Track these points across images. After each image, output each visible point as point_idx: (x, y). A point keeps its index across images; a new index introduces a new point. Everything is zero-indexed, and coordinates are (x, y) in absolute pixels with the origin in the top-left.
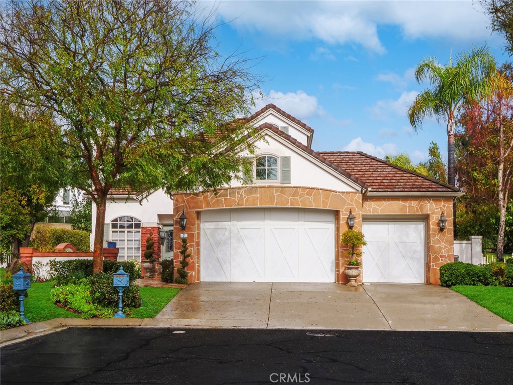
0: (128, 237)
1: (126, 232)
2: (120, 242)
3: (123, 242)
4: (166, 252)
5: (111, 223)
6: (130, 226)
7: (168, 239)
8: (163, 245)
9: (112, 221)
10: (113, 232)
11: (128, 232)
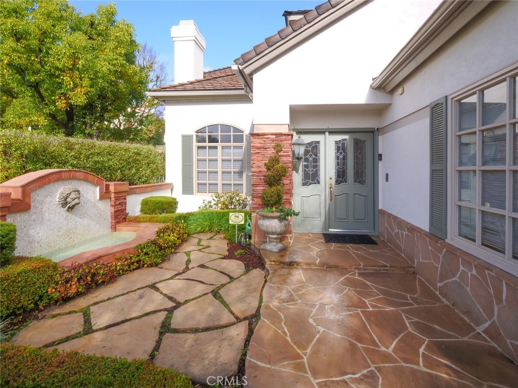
0: (222, 156)
1: (220, 148)
2: (211, 163)
3: (215, 162)
4: (304, 184)
5: (194, 134)
6: (226, 139)
7: (306, 160)
8: (297, 172)
9: (197, 132)
10: (199, 148)
11: (223, 148)
